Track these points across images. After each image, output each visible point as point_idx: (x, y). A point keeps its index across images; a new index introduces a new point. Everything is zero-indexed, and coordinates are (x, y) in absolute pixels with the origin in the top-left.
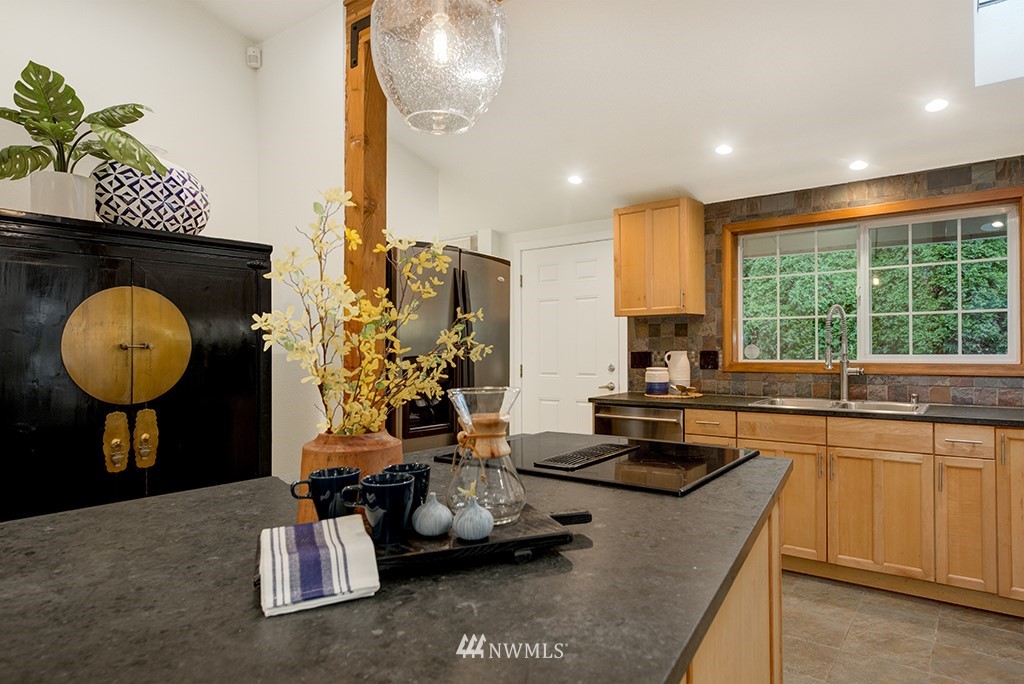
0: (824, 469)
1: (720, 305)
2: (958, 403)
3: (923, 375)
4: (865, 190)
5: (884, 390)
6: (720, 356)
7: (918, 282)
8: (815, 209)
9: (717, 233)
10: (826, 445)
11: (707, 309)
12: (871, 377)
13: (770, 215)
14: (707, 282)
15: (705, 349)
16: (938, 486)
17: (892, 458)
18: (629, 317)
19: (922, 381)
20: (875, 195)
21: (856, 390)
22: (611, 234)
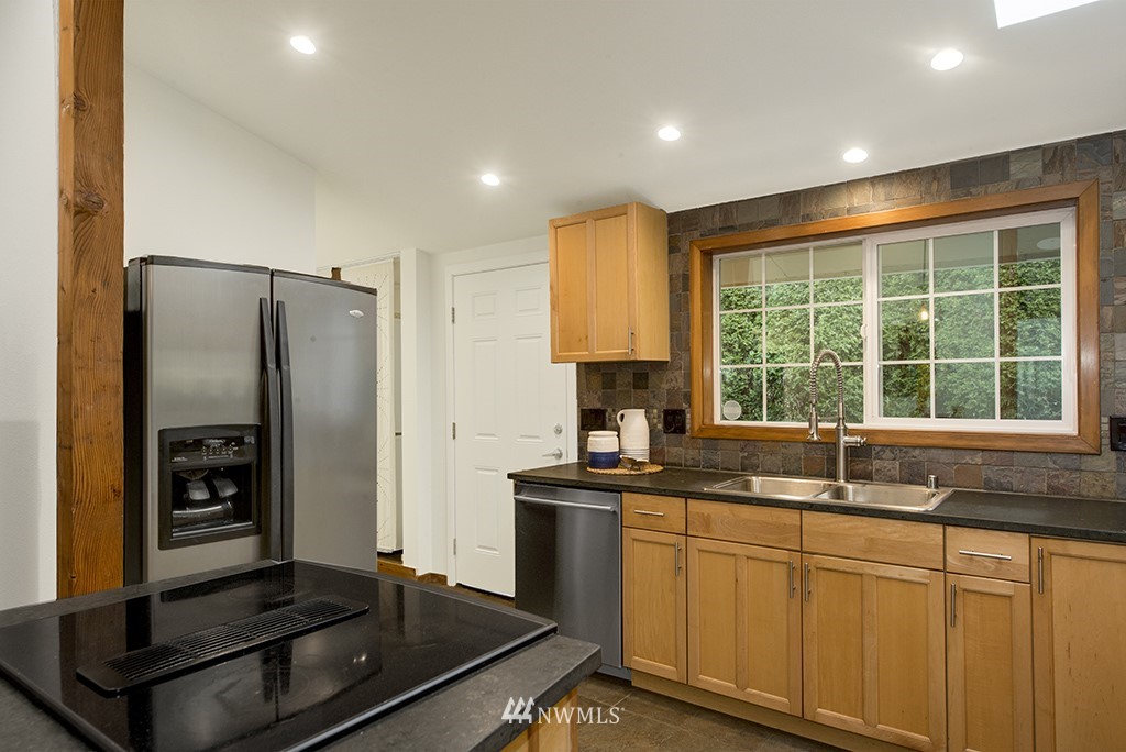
0: (797, 586)
1: (688, 349)
2: (992, 488)
3: (947, 448)
4: (868, 191)
5: (895, 468)
6: (688, 416)
7: (970, 317)
8: (804, 219)
9: (683, 251)
10: (801, 551)
11: (671, 354)
12: (878, 449)
13: (749, 226)
14: (672, 317)
15: (670, 407)
16: (950, 619)
17: (889, 575)
18: (578, 364)
19: (945, 456)
20: (882, 197)
21: (859, 467)
22: (547, 255)
